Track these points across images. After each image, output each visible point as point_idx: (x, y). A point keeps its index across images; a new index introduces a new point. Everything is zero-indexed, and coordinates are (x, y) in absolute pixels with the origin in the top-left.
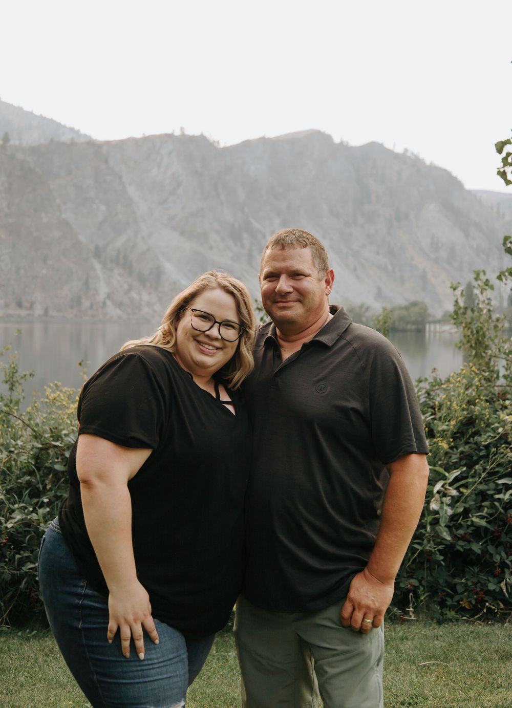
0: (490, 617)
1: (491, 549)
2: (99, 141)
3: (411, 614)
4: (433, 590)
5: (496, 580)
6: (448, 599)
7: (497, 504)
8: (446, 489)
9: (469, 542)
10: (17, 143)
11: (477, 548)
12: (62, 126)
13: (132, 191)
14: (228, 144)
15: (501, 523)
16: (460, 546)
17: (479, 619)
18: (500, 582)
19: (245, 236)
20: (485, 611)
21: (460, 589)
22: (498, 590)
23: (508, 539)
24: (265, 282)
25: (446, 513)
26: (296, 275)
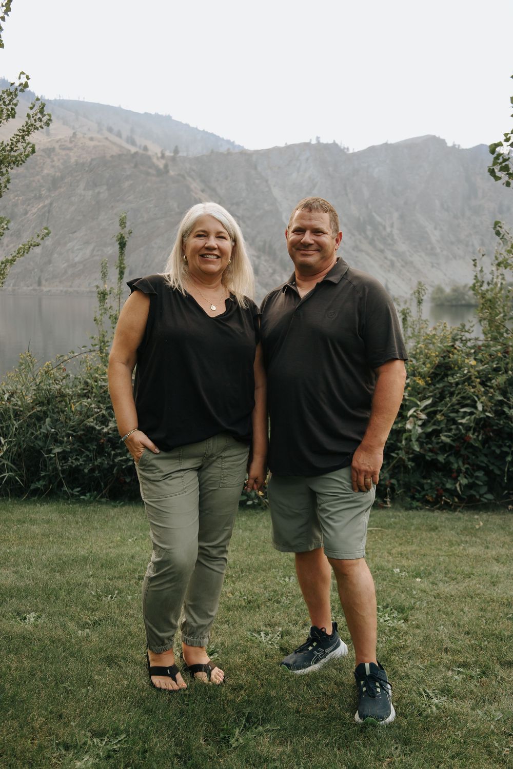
0: (448, 507)
1: (452, 459)
2: (249, 150)
3: (388, 503)
4: (407, 487)
5: (453, 482)
6: (417, 494)
7: (461, 427)
8: (417, 414)
9: (437, 454)
10: (185, 154)
11: (441, 458)
12: (220, 138)
13: (276, 192)
14: (356, 150)
15: (462, 441)
16: (429, 456)
17: (439, 509)
18: (455, 484)
19: (369, 227)
20: (443, 503)
21: (426, 487)
22: (453, 488)
23: (466, 453)
24: (293, 234)
25: (417, 431)
26: (317, 232)
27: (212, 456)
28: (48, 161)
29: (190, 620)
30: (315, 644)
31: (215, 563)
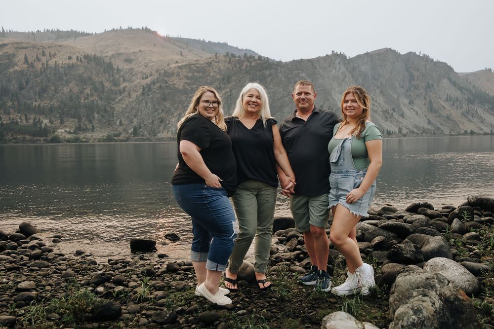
24: (297, 95)
26: (307, 94)
27: (261, 189)
28: (211, 69)
29: (258, 262)
30: (314, 273)
31: (267, 236)
